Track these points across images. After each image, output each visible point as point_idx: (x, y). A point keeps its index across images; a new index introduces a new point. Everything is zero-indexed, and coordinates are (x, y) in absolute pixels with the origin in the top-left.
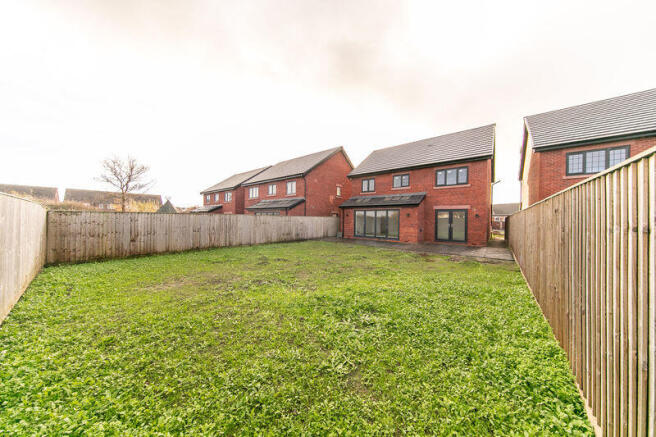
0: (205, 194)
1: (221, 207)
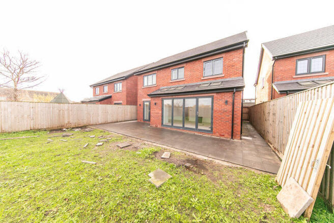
0: (94, 86)
1: (110, 97)
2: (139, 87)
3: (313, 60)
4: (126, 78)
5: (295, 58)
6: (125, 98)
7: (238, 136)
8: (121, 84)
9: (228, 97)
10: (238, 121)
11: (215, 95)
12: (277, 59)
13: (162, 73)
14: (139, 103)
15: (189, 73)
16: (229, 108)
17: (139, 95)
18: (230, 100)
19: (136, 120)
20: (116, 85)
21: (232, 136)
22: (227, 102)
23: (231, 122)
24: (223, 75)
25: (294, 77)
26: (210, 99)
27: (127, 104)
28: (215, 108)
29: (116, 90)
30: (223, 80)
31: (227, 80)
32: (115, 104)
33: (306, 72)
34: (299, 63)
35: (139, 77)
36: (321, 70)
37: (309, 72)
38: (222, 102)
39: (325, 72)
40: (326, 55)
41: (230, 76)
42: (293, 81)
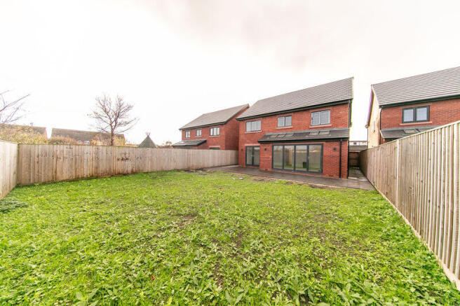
0: (184, 130)
1: (205, 141)
2: (241, 132)
3: (418, 110)
4: (225, 123)
5: (401, 108)
6: (224, 142)
7: (345, 176)
8: (218, 129)
9: (336, 145)
10: (345, 164)
11: (324, 143)
12: (383, 107)
13: (268, 120)
14: (240, 148)
15: (296, 122)
16: (338, 153)
17: (240, 140)
18: (338, 147)
19: (237, 164)
20: (212, 130)
21: (340, 176)
22: (335, 149)
23: (338, 164)
24: (331, 125)
25: (401, 124)
26: (320, 147)
27: (226, 149)
28: (324, 154)
29: (212, 134)
30: (330, 129)
31: (335, 129)
32: (211, 148)
33: (412, 120)
34: (405, 111)
35: (242, 123)
36: (426, 119)
37: (415, 120)
38: (331, 149)
39: (429, 121)
40: (429, 106)
41: (337, 126)
42: (400, 128)
